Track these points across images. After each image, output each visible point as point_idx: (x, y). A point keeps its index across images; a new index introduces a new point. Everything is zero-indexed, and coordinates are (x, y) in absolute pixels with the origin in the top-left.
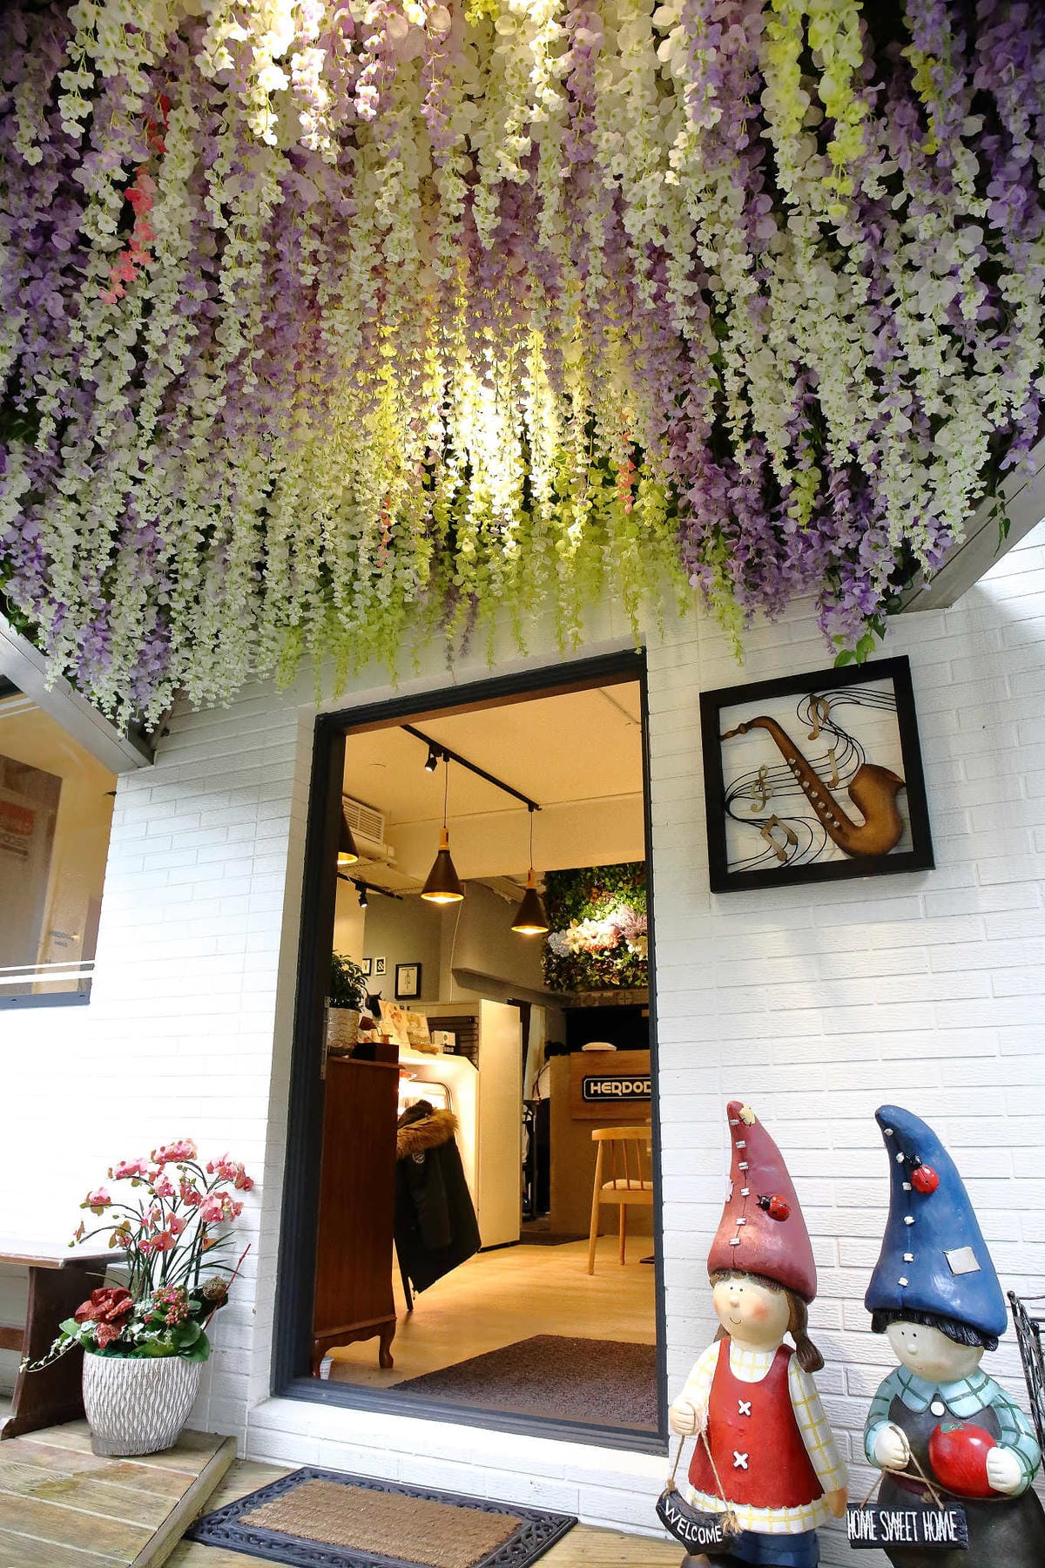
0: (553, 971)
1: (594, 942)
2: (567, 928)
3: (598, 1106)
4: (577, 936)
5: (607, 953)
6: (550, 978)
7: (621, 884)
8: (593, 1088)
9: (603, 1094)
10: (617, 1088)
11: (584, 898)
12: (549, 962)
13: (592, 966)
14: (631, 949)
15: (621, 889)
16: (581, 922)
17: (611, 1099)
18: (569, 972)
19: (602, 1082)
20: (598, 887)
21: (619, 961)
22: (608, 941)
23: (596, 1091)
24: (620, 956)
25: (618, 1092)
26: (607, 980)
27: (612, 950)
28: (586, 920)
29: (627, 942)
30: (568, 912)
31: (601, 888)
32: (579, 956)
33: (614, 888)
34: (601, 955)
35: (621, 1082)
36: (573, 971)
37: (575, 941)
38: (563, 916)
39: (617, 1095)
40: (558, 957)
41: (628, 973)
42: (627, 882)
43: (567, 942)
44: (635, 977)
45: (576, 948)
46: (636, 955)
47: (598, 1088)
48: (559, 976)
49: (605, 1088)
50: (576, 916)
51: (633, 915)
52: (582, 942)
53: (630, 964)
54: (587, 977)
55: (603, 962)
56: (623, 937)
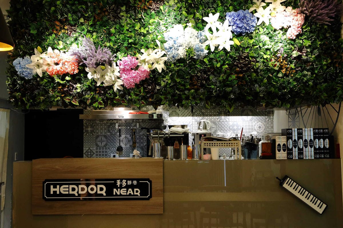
0: (17, 91)
1: (58, 68)
2: (32, 54)
3: (58, 204)
4: (41, 61)
5: (68, 78)
6: (14, 97)
7: (82, 20)
8: (52, 190)
9: (61, 194)
10: (73, 189)
11: (47, 29)
12: (14, 83)
13: (54, 88)
14: (90, 76)
15: (82, 24)
16: (44, 50)
17: (69, 198)
18: (32, 93)
19: (61, 185)
20: (60, 21)
21: (78, 85)
22: (70, 68)
23: (55, 192)
24: (79, 81)
25: (75, 193)
26: (67, 101)
27: (73, 76)
28: (50, 49)
29: (87, 70)
30: (33, 41)
31: (64, 22)
32: (42, 79)
33: (75, 24)
34: (63, 79)
35: (77, 185)
36: (36, 92)
37: (38, 66)
38: (27, 44)
39: (73, 195)
40: (22, 79)
41: (87, 96)
42: (87, 19)
43: (31, 66)
44: (94, 100)
45: (39, 72)
46: (94, 81)
47: (57, 190)
48: (23, 95)
49: (63, 189)
50: (40, 44)
51: (93, 47)
52: (45, 68)
53: (89, 89)
54: (49, 97)
55: (64, 86)
56: (84, 66)
